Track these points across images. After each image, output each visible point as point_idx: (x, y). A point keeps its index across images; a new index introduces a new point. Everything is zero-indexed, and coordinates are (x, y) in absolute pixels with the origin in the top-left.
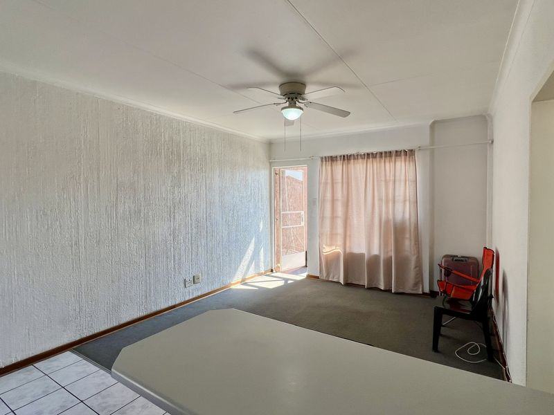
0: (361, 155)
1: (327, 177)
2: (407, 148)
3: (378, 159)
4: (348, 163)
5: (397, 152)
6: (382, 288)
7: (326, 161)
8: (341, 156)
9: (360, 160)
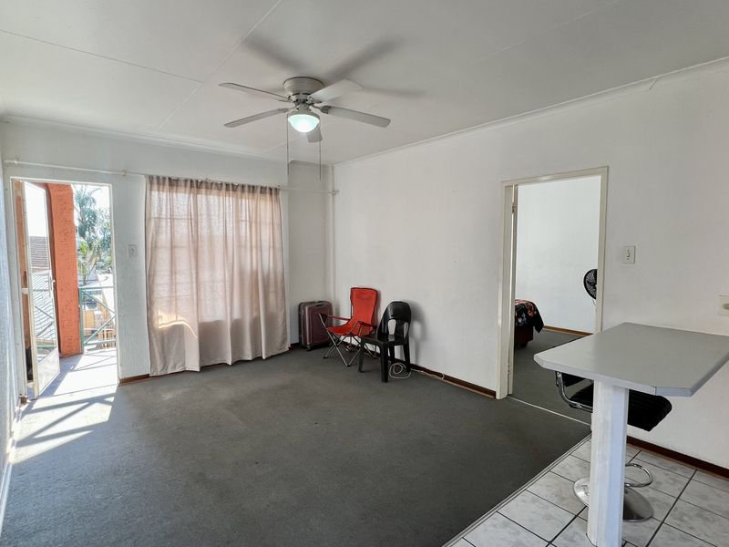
0: (216, 184)
1: (161, 209)
2: (273, 185)
3: (239, 193)
4: (198, 193)
5: (262, 188)
6: (250, 358)
7: (158, 184)
8: (186, 181)
9: (215, 191)
